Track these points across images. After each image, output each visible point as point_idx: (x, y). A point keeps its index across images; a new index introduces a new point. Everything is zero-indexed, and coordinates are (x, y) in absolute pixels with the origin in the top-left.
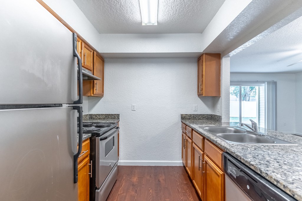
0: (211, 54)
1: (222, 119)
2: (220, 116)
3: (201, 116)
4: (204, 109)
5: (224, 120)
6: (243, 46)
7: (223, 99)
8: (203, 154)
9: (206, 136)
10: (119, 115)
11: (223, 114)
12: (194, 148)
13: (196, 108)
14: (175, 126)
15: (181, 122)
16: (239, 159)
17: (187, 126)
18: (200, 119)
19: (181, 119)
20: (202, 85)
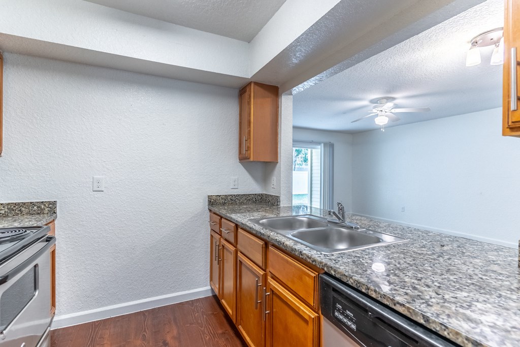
0: (264, 84)
1: (280, 201)
2: (277, 196)
3: (245, 198)
4: (248, 185)
5: (283, 203)
6: (318, 78)
7: (282, 166)
8: (265, 276)
9: (272, 239)
10: (54, 203)
11: (282, 192)
12: (241, 262)
13: (236, 183)
14: (196, 220)
15: (208, 211)
16: (363, 290)
17: (223, 220)
18: (242, 202)
19: (209, 205)
20: (249, 141)
